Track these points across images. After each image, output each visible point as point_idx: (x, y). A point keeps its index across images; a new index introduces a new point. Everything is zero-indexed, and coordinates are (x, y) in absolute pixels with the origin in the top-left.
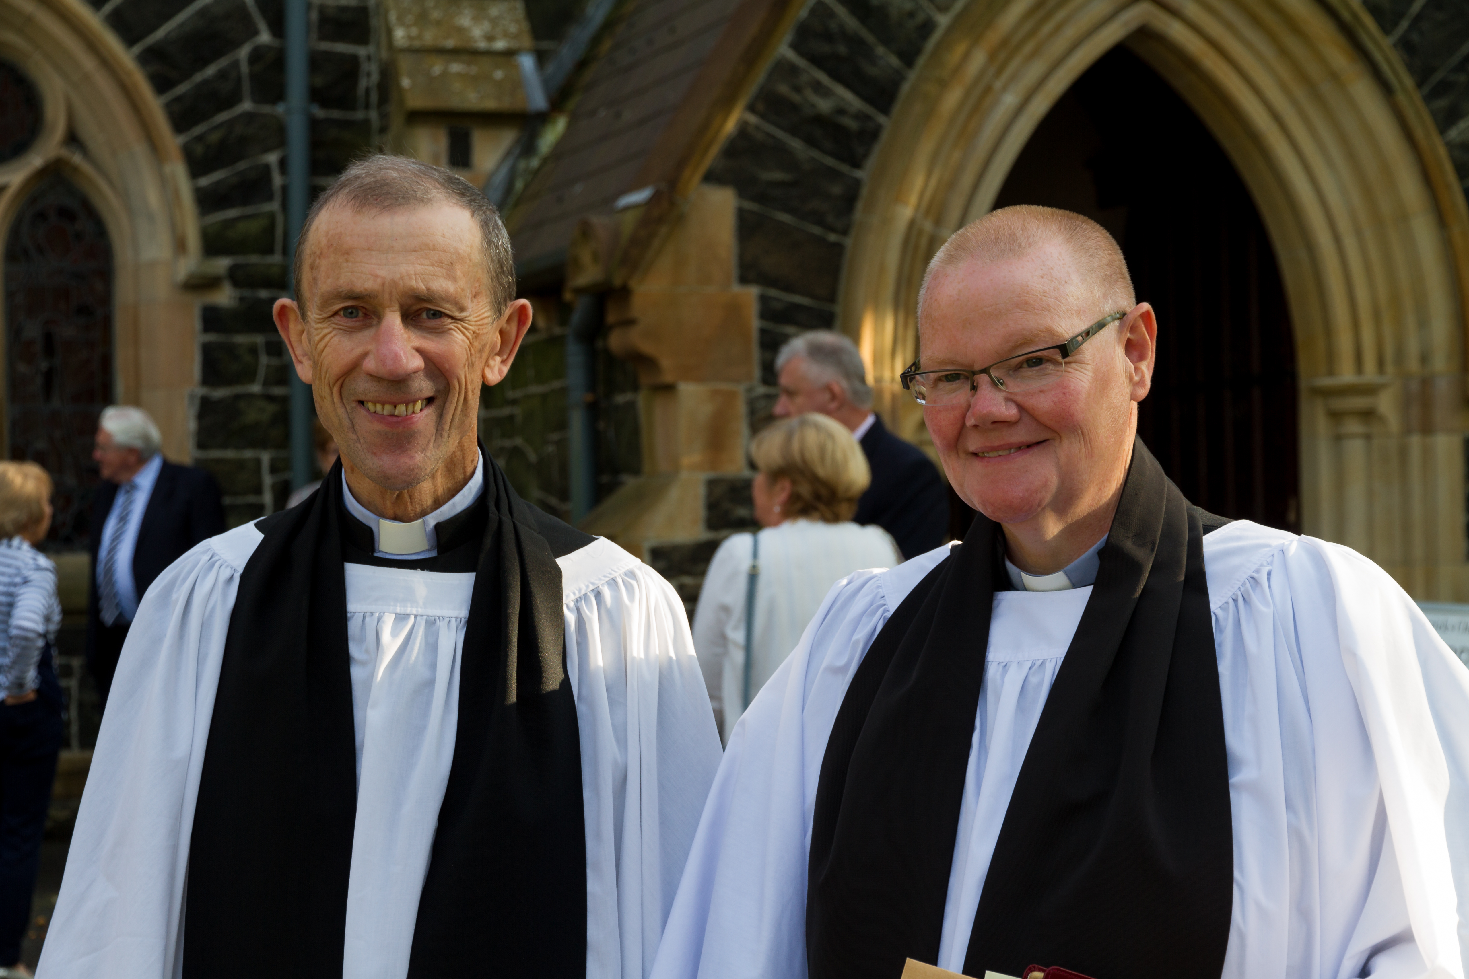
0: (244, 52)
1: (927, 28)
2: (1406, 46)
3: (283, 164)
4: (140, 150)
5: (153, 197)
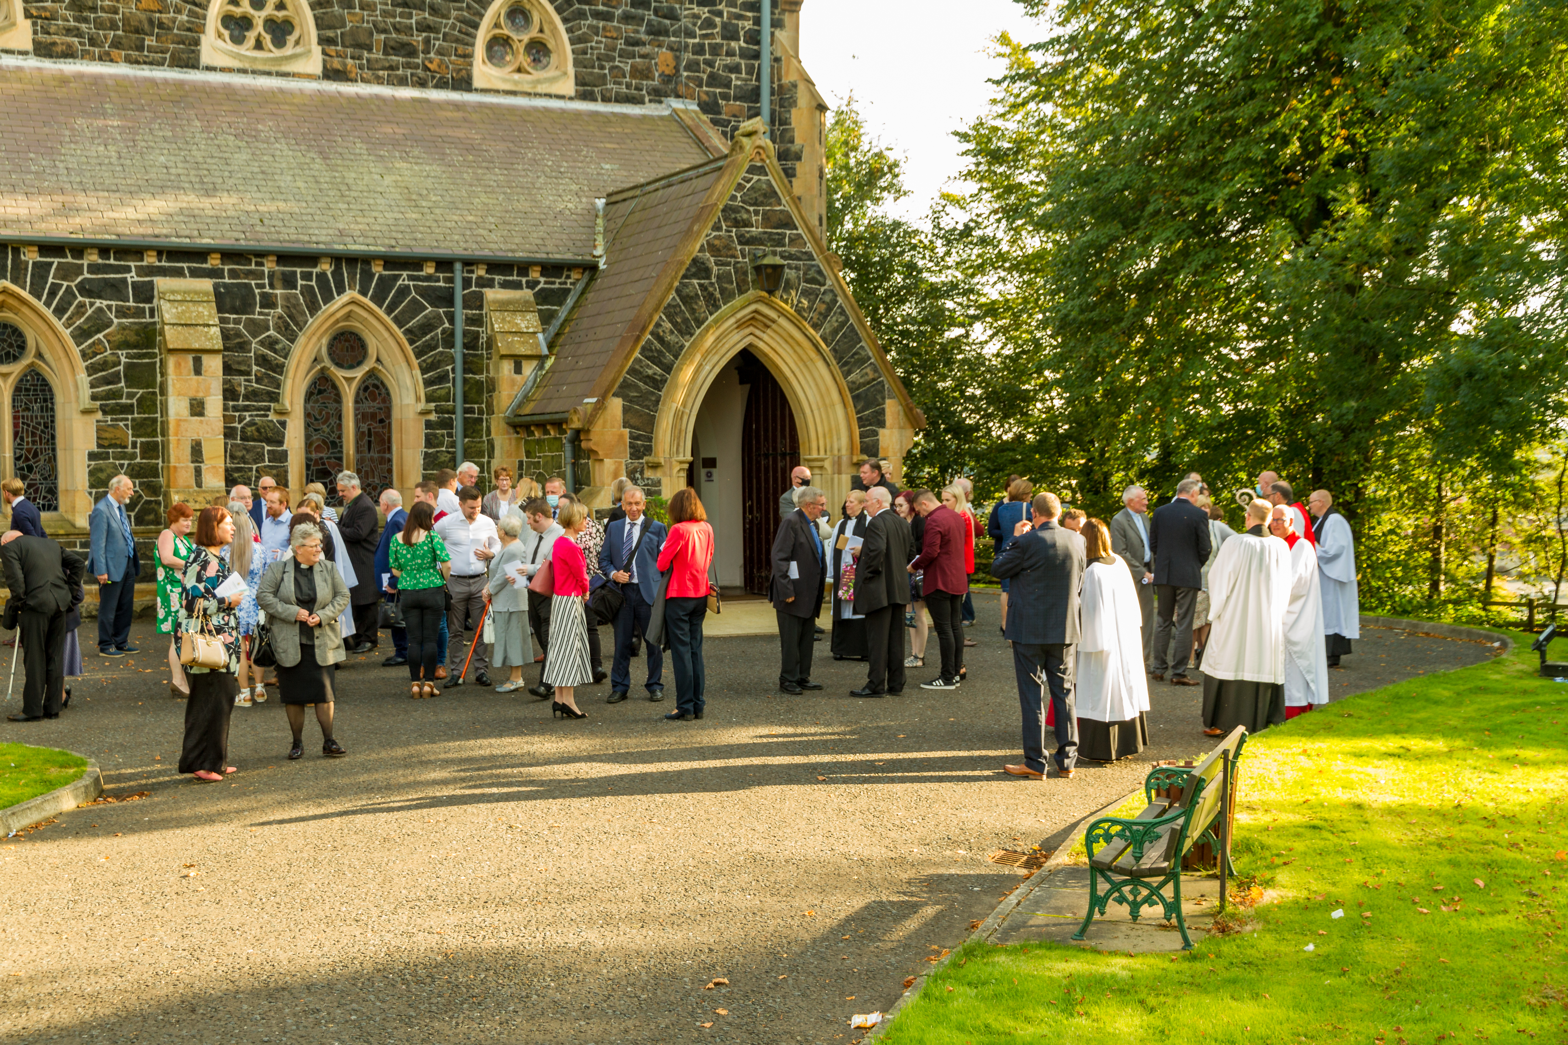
0: (439, 330)
1: (682, 347)
2: (834, 350)
3: (453, 370)
4: (404, 365)
5: (408, 382)
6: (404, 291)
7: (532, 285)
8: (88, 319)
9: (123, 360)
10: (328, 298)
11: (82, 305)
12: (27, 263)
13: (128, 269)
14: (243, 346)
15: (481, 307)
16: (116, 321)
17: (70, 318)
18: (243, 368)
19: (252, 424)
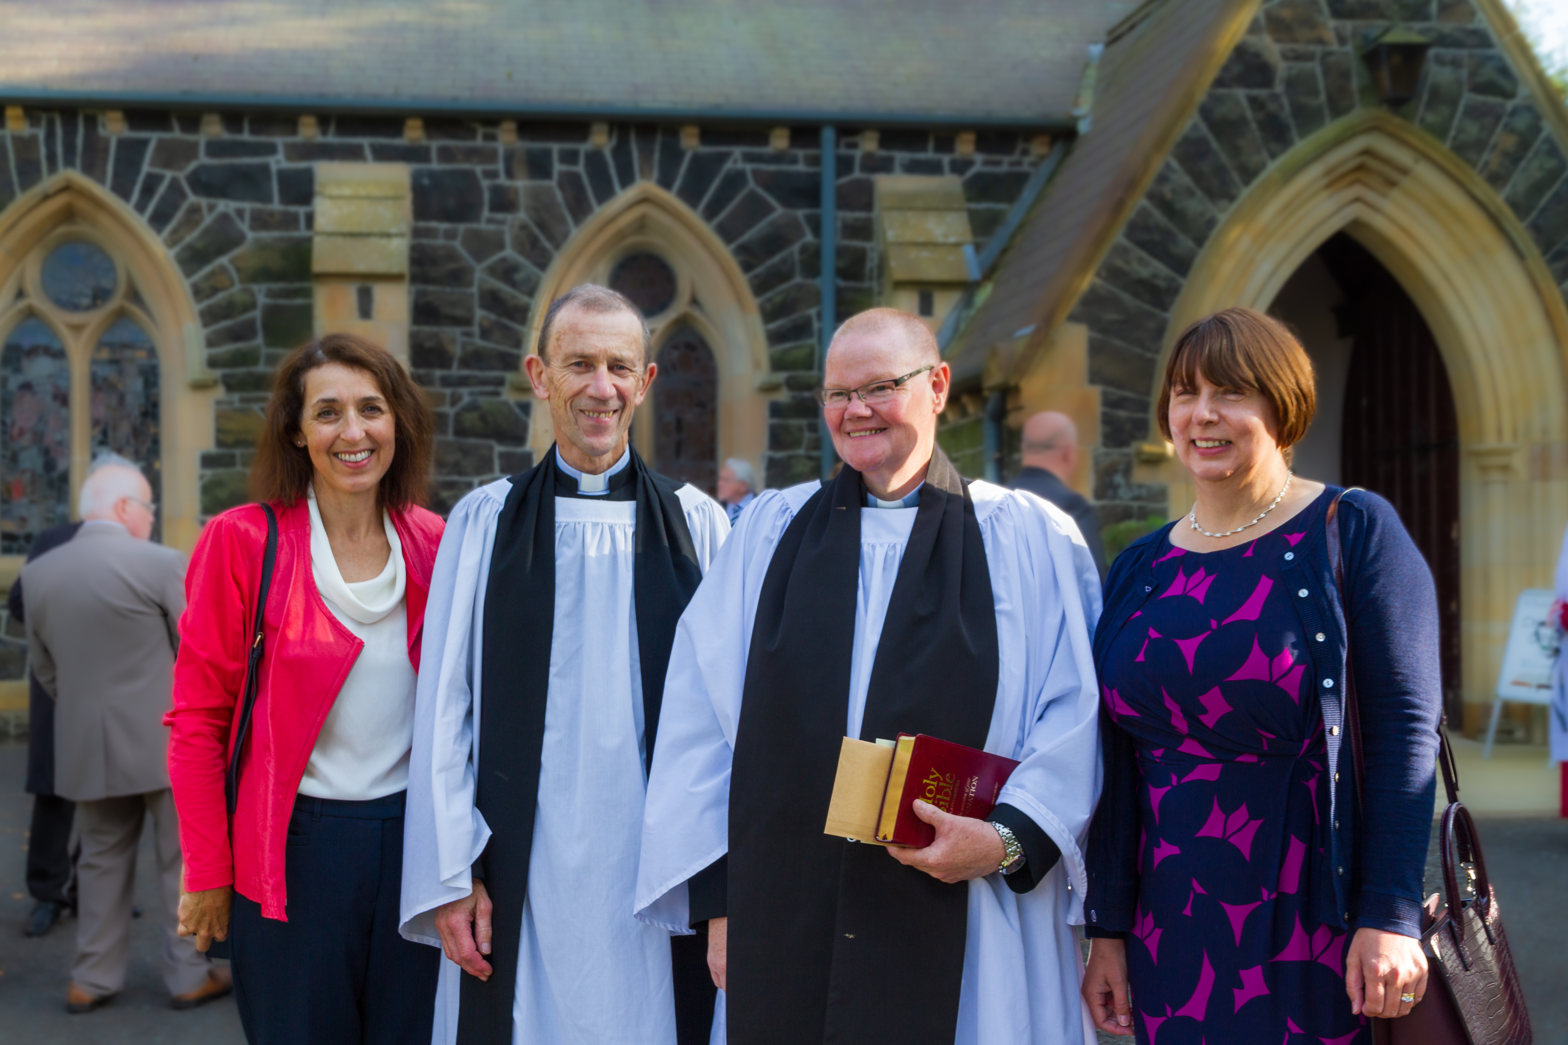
0: (796, 247)
3: (819, 315)
4: (733, 306)
5: (742, 333)
6: (735, 181)
7: (959, 167)
8: (206, 232)
9: (262, 300)
10: (605, 193)
11: (195, 210)
12: (107, 141)
13: (271, 149)
14: (459, 277)
15: (868, 206)
16: (250, 235)
17: (175, 231)
18: (459, 312)
19: (473, 407)
